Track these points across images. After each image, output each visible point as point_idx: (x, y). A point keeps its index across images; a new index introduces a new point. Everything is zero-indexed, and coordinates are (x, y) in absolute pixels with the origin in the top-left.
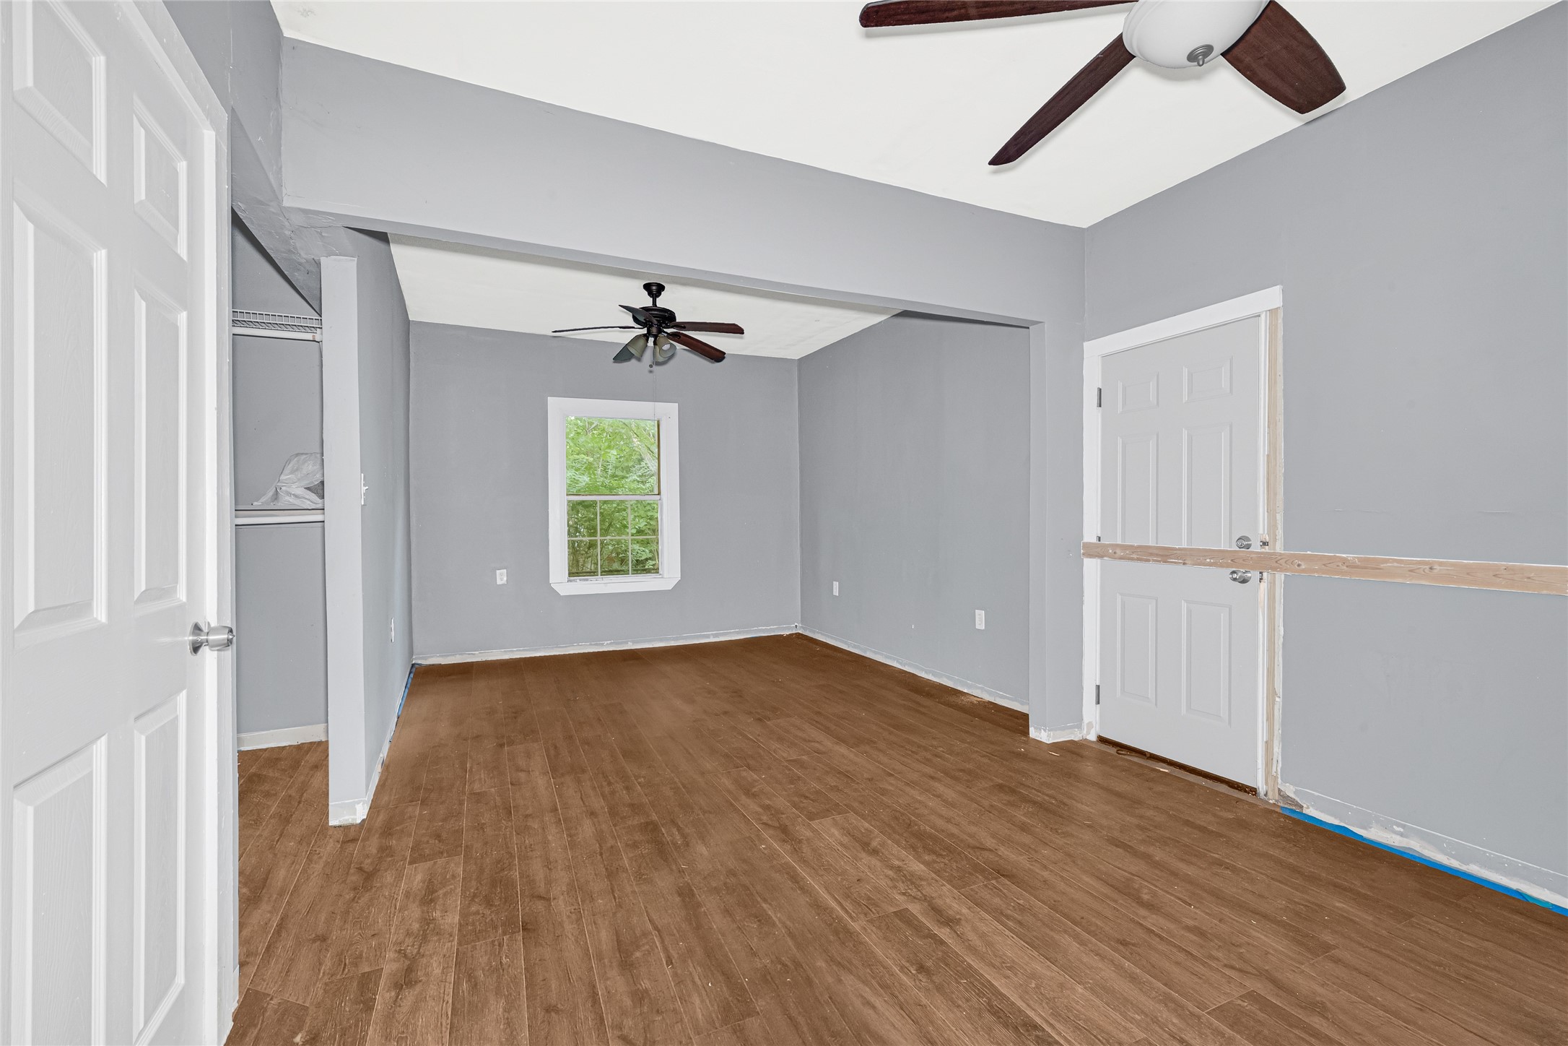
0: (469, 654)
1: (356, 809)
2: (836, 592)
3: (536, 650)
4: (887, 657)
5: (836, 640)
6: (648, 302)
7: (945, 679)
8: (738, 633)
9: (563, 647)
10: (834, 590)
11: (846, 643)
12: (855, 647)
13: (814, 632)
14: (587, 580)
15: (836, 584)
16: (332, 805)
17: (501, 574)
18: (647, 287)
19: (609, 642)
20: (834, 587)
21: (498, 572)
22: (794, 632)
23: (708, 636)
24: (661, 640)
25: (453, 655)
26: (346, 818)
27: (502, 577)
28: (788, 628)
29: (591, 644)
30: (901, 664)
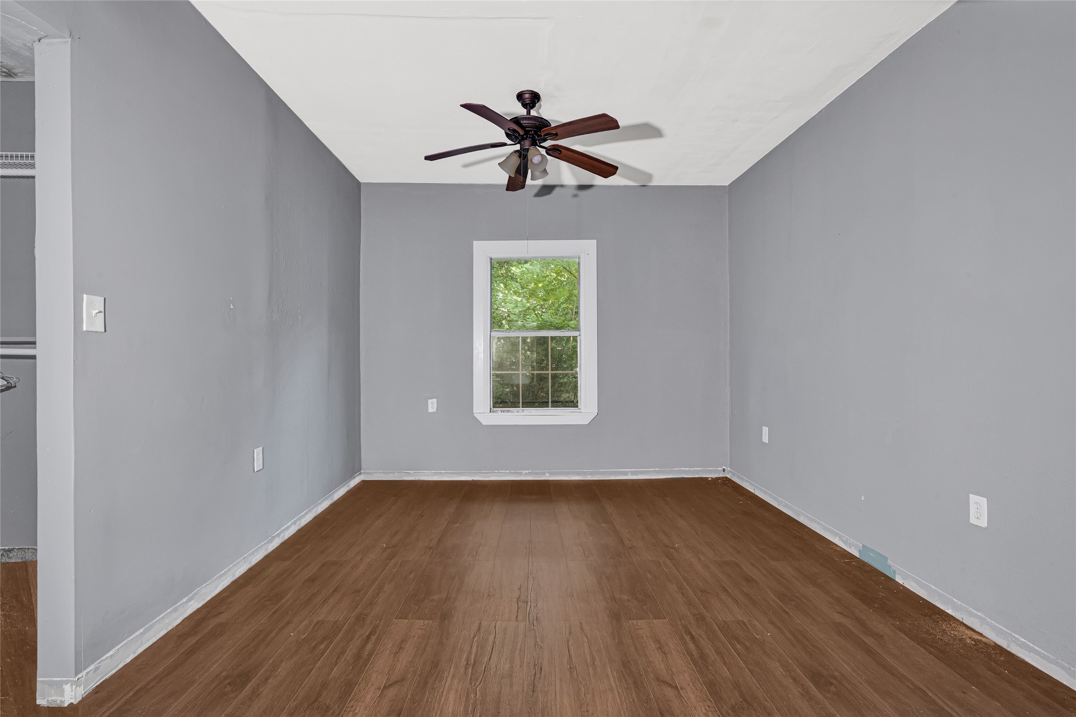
0: (406, 473)
1: (64, 689)
2: (765, 439)
3: (461, 474)
4: (825, 529)
5: (765, 493)
6: (521, 111)
7: (912, 583)
8: (657, 472)
9: (486, 473)
10: (764, 437)
11: (776, 499)
12: (786, 506)
13: (742, 479)
14: (509, 411)
15: (765, 430)
16: (40, 682)
17: (432, 403)
18: (520, 96)
19: (527, 471)
20: (764, 432)
21: (429, 400)
22: (721, 475)
23: (626, 473)
24: (578, 474)
25: (393, 473)
26: (54, 698)
27: (432, 406)
28: (716, 472)
29: (510, 473)
30: (845, 542)
